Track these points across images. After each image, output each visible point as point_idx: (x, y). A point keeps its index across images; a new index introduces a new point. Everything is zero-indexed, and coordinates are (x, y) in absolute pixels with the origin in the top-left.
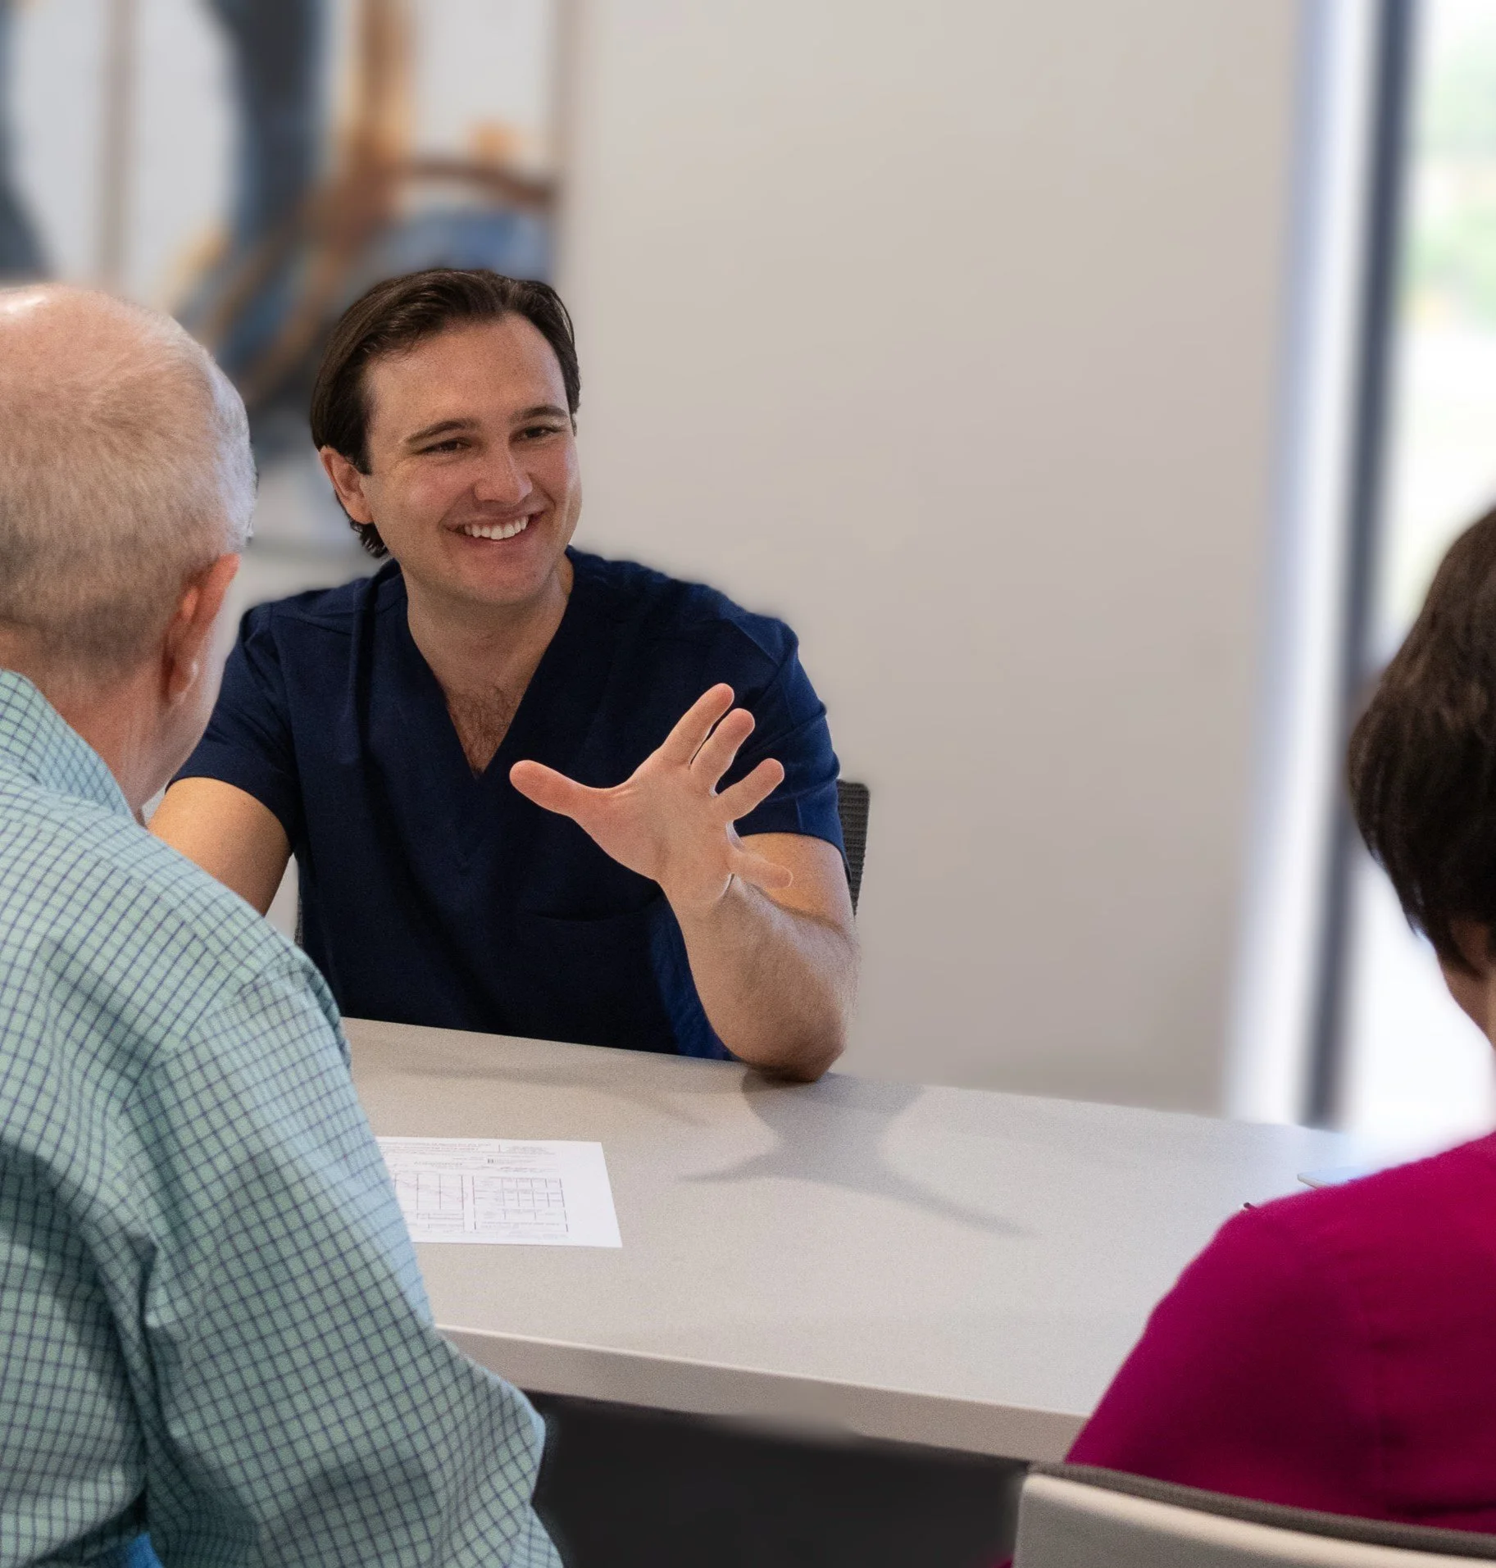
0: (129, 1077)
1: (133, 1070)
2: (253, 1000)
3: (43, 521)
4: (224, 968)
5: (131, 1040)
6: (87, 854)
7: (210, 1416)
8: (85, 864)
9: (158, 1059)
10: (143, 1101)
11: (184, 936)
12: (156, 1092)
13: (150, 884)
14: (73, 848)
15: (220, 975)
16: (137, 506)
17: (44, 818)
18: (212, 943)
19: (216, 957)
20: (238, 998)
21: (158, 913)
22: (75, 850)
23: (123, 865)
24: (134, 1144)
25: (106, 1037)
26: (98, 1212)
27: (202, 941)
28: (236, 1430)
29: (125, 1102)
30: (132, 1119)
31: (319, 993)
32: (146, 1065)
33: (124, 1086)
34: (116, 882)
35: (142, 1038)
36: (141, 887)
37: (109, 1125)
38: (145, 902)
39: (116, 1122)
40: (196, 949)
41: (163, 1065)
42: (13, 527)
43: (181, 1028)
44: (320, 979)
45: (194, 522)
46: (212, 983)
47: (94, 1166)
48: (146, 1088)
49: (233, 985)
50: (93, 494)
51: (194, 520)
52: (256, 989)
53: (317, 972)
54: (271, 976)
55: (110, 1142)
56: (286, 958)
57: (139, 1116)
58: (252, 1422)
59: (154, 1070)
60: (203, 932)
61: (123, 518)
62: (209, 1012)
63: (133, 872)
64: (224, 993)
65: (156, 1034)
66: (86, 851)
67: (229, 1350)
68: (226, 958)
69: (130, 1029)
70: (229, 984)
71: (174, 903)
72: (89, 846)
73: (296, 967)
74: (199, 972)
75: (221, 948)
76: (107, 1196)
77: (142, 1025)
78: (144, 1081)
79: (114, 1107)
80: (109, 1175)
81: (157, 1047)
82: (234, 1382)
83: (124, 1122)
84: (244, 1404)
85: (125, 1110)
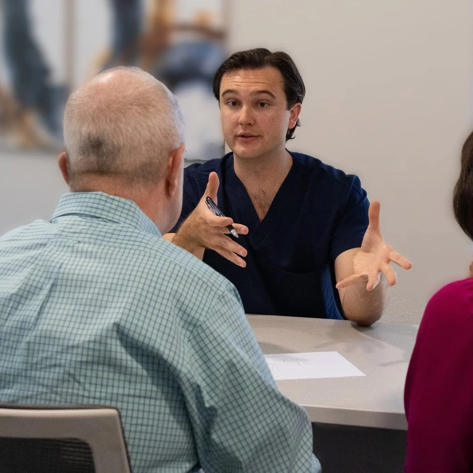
0: (189, 330)
1: (191, 328)
2: (223, 300)
3: (121, 138)
4: (213, 291)
5: (190, 318)
6: (167, 260)
7: (225, 430)
8: (167, 264)
9: (199, 323)
10: (194, 337)
11: (200, 282)
12: (199, 334)
13: (187, 267)
14: (162, 258)
15: (213, 293)
16: (149, 131)
17: (151, 249)
18: (209, 284)
19: (211, 288)
20: (218, 301)
21: (192, 276)
22: (163, 259)
23: (178, 263)
24: (193, 351)
25: (181, 318)
26: (182, 375)
27: (206, 283)
28: (233, 434)
29: (189, 338)
30: (192, 343)
31: (236, 296)
32: (195, 326)
33: (188, 333)
34: (177, 268)
35: (193, 318)
36: (185, 268)
37: (185, 346)
38: (187, 273)
39: (187, 345)
40: (205, 286)
41: (200, 325)
42: (112, 142)
43: (204, 313)
44: (237, 292)
45: (169, 134)
46: (211, 297)
47: (181, 361)
48: (195, 333)
49: (217, 296)
50: (136, 128)
51: (169, 133)
52: (223, 297)
53: (236, 290)
54: (227, 292)
55: (186, 352)
56: (229, 286)
57: (194, 342)
58: (238, 431)
59: (197, 327)
60: (206, 281)
61: (146, 134)
62: (211, 306)
63: (181, 264)
64: (214, 299)
65: (197, 316)
66: (166, 259)
67: (229, 410)
68: (213, 288)
69: (189, 315)
70: (215, 296)
71: (195, 273)
72: (166, 257)
73: (232, 289)
74: (206, 294)
75: (212, 285)
76: (184, 370)
77: (193, 313)
78: (195, 331)
79: (186, 340)
80: (185, 363)
81: (198, 320)
82: (231, 420)
83: (189, 344)
84: (235, 426)
85: (189, 341)
